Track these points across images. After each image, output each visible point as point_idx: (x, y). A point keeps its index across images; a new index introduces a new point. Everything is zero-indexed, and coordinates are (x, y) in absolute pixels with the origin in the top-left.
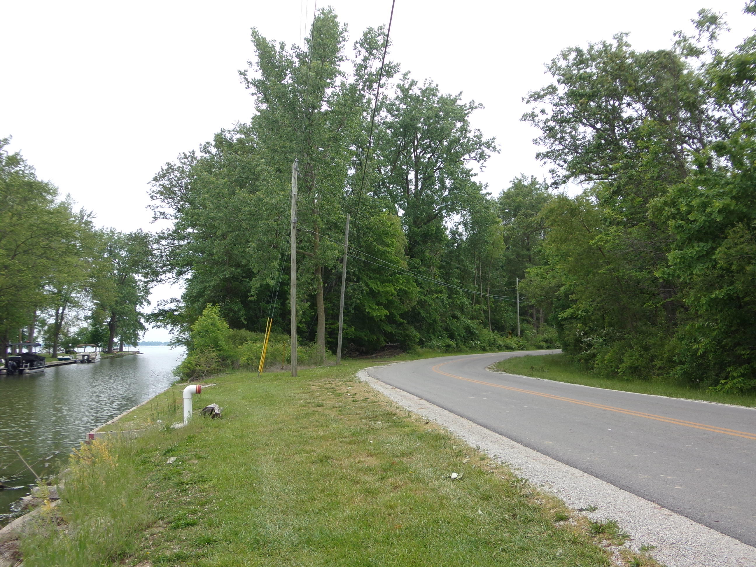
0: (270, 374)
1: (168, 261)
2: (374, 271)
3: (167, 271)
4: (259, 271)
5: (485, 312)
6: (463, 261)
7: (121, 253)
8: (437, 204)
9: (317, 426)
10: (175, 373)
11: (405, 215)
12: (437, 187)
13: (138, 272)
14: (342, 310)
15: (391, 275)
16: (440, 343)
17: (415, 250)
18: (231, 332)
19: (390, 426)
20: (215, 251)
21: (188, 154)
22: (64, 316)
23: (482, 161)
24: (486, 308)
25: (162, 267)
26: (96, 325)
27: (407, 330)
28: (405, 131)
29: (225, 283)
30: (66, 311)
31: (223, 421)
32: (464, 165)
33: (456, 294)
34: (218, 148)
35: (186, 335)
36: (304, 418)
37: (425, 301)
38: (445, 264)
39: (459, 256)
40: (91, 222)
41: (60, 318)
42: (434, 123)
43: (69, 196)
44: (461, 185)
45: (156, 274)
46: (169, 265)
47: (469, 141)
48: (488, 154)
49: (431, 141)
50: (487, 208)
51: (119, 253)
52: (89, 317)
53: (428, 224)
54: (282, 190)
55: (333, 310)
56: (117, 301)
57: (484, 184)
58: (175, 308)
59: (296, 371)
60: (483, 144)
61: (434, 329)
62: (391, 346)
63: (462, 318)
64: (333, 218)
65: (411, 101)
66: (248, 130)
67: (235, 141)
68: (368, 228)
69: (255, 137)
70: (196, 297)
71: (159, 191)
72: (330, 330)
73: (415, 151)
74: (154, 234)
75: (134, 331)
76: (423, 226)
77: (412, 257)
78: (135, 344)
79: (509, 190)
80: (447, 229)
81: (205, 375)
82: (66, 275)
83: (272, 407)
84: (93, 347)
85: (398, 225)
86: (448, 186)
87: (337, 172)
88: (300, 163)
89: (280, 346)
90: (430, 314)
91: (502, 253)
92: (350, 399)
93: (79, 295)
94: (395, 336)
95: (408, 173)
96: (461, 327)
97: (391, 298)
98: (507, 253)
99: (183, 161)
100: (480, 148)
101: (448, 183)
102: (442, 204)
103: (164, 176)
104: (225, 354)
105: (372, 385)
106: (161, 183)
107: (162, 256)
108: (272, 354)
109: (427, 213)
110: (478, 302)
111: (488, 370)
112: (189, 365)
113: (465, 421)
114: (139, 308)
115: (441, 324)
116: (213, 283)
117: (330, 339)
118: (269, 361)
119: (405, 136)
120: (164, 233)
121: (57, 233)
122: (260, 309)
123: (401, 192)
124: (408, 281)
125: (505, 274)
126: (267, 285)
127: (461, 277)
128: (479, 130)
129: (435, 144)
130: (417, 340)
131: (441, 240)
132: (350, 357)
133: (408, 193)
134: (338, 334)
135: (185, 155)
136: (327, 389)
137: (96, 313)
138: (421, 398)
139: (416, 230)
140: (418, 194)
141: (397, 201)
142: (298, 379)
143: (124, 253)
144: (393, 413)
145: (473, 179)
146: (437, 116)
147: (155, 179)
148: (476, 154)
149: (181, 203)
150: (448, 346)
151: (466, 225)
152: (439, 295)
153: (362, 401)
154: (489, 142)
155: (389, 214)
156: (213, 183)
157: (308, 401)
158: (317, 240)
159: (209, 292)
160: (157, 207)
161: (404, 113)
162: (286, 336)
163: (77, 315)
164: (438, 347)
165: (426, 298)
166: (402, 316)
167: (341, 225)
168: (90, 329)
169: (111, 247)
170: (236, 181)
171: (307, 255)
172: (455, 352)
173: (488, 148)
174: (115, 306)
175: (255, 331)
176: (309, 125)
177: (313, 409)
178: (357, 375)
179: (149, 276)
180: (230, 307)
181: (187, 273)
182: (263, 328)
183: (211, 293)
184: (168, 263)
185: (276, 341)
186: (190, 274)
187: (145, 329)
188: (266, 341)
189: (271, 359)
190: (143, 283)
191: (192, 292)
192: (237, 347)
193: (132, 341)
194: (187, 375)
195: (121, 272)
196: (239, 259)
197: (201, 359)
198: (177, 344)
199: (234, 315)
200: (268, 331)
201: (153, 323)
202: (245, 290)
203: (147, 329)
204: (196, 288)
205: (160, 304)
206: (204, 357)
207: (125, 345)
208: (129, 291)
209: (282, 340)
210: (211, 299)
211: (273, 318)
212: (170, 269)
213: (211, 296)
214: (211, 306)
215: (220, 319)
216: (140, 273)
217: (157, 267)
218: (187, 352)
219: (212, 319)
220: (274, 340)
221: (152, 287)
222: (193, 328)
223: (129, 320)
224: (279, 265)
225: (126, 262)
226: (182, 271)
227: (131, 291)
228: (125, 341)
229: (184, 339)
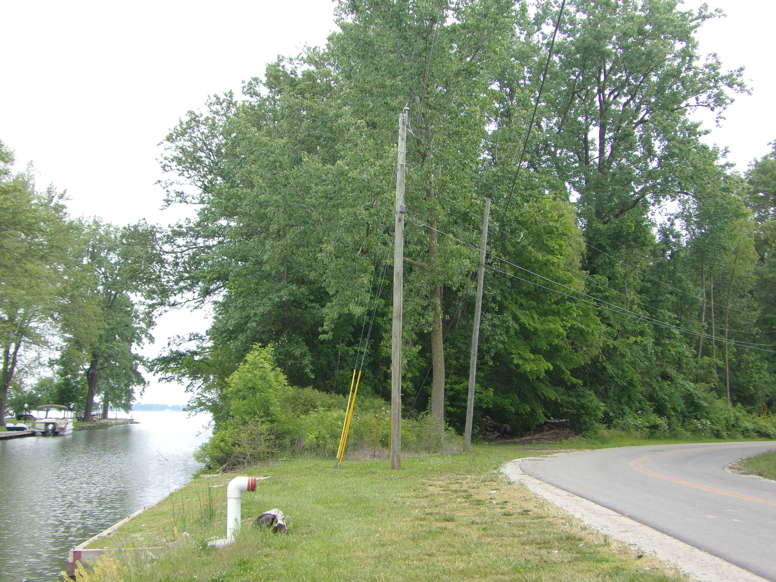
0: (355, 463)
1: (186, 271)
2: (528, 295)
3: (185, 288)
4: (337, 292)
5: (720, 370)
6: (680, 280)
7: (109, 257)
8: (638, 183)
9: (452, 554)
10: (199, 457)
11: (580, 201)
12: (638, 153)
13: (136, 289)
14: (474, 361)
15: (557, 303)
16: (639, 422)
17: (599, 261)
18: (291, 391)
19: (576, 559)
20: (265, 257)
21: (222, 97)
22: (18, 358)
23: (718, 109)
24: (720, 363)
25: (177, 282)
26: (66, 373)
27: (583, 397)
28: (584, 59)
29: (281, 311)
30: (21, 351)
31: (291, 538)
32: (687, 116)
33: (669, 338)
34: (270, 88)
35: (213, 395)
36: (425, 538)
37: (615, 349)
38: (649, 285)
39: (674, 272)
40: (63, 207)
41: (11, 361)
42: (636, 44)
43: (31, 164)
44: (680, 150)
45: (164, 292)
46: (188, 278)
47: (696, 74)
48: (731, 96)
49: (630, 74)
50: (726, 190)
51: (106, 258)
52: (57, 361)
53: (621, 217)
54: (379, 157)
55: (457, 359)
56: (101, 336)
57: (722, 148)
58: (195, 349)
59: (399, 461)
60: (722, 79)
61: (629, 397)
62: (554, 424)
63: (680, 379)
64: (461, 205)
65: (595, 7)
66: (321, 58)
67: (300, 76)
68: (519, 223)
69: (332, 69)
70: (232, 332)
71: (175, 158)
72: (451, 393)
73: (601, 91)
74: (165, 227)
75: (127, 385)
76: (613, 220)
77: (593, 272)
78: (127, 407)
79: (765, 158)
80: (654, 225)
81: (249, 462)
82: (23, 292)
83: (369, 518)
84: (60, 409)
85: (570, 218)
86: (658, 152)
87: (470, 128)
88: (411, 112)
89: (369, 417)
90: (623, 371)
91: (751, 268)
92: (498, 510)
93: (41, 325)
94: (562, 406)
95: (587, 129)
96: (677, 394)
97: (556, 341)
98: (759, 269)
99: (214, 108)
100: (715, 87)
101: (658, 146)
102: (646, 181)
103: (183, 133)
104: (281, 428)
105: (531, 488)
106: (180, 144)
107: (177, 264)
108: (356, 432)
109: (619, 197)
110: (706, 352)
111: (729, 471)
112: (222, 444)
113: (707, 557)
114: (135, 349)
115: (641, 389)
116: (261, 309)
117: (451, 409)
118: (352, 441)
119: (583, 67)
120: (181, 227)
121: (15, 224)
122: (336, 354)
123: (576, 162)
124: (586, 315)
125: (756, 305)
126: (350, 315)
127: (678, 309)
128: (715, 55)
129: (636, 79)
130: (601, 415)
131: (644, 245)
132: (485, 439)
133: (587, 163)
134: (465, 401)
135: (218, 99)
136: (456, 491)
137: (69, 354)
138: (622, 514)
139: (601, 226)
140: (604, 165)
141: (567, 178)
142: (402, 473)
143: (114, 258)
144: (577, 537)
145: (703, 140)
146: (641, 32)
147: (169, 139)
148: (709, 97)
149: (210, 177)
150: (655, 427)
151: (687, 219)
152: (639, 339)
153: (519, 514)
154: (732, 75)
155: (554, 199)
156: (266, 144)
157: (428, 510)
158: (435, 242)
159: (254, 324)
160: (171, 184)
161: (584, 27)
162: (379, 401)
163: (38, 358)
164: (637, 428)
165: (615, 343)
166: (575, 373)
167: (476, 217)
168: (56, 381)
169: (94, 247)
170: (302, 142)
171: (416, 265)
172: (665, 438)
173: (730, 85)
174: (97, 344)
175: (328, 391)
176: (425, 50)
177: (438, 525)
178: (502, 470)
179: (155, 296)
180: (287, 350)
181: (217, 292)
182: (341, 387)
183: (257, 326)
184: (187, 275)
185: (362, 409)
186: (222, 294)
187: (145, 383)
188: (349, 408)
189: (355, 438)
190: (145, 307)
191: (226, 324)
192: (298, 416)
193: (123, 402)
194: (218, 461)
195: (109, 288)
196: (304, 271)
197: (242, 435)
198: (198, 409)
199: (295, 364)
200: (353, 392)
201: (160, 373)
202: (313, 323)
203: (149, 382)
204: (233, 317)
205: (171, 343)
206: (247, 431)
207: (111, 408)
208: (121, 320)
209: (373, 407)
210: (258, 336)
211: (363, 370)
212: (190, 285)
213: (258, 332)
214: (260, 347)
215: (273, 370)
216: (139, 291)
217: (168, 282)
218: (213, 423)
219: (261, 370)
220: (359, 406)
221: (161, 315)
222: (227, 383)
223: (119, 367)
224: (371, 281)
225: (116, 272)
226: (209, 288)
227: (124, 319)
228: (112, 402)
229: (209, 400)
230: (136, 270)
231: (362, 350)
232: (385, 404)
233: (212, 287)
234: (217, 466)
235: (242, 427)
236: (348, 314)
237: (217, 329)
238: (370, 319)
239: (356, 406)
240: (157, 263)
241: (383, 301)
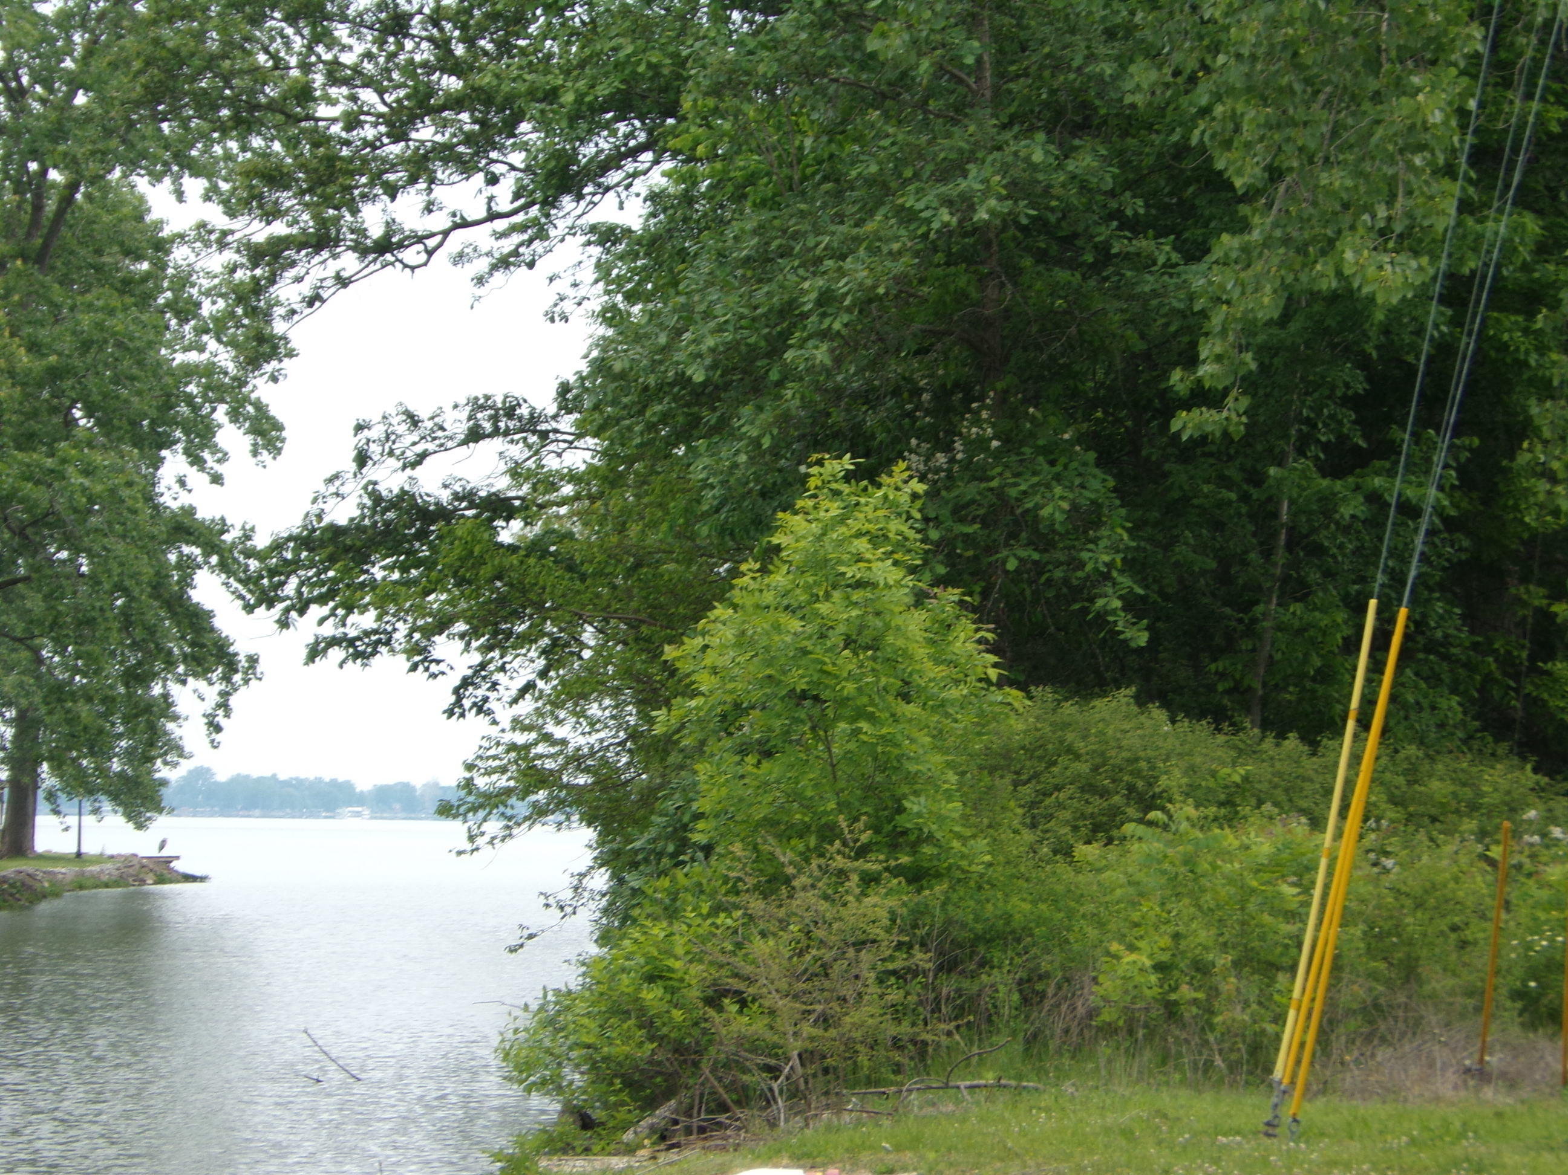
0: (1376, 1110)
1: (448, 64)
3: (445, 153)
4: (1275, 174)
25: (398, 124)
29: (964, 277)
35: (597, 730)
46: (457, 103)
58: (502, 484)
70: (704, 394)
75: (138, 677)
78: (139, 797)
81: (794, 1094)
89: (1450, 861)
104: (965, 911)
112: (652, 995)
114: (177, 481)
116: (857, 272)
118: (1355, 992)
122: (1265, 515)
126: (1345, 304)
159: (821, 354)
162: (1506, 777)
175: (1219, 717)
179: (287, 200)
180: (1000, 493)
181: (614, 177)
182: (1290, 695)
183: (838, 361)
184: (452, 83)
185: (1410, 818)
186: (640, 186)
187: (231, 665)
188: (1343, 813)
189: (1373, 975)
190: (230, 256)
191: (665, 349)
192: (1065, 851)
193: (116, 766)
194: (629, 1084)
195: (35, 155)
196: (1091, 57)
197: (760, 947)
198: (521, 808)
199: (1039, 568)
200: (1364, 723)
201: (316, 611)
202: (1140, 346)
203: (253, 660)
204: (707, 315)
205: (375, 449)
206: (784, 924)
207: (51, 796)
208: (99, 326)
209: (1473, 807)
210: (838, 417)
211: (1413, 602)
212: (469, 139)
213: (838, 393)
214: (848, 477)
215: (920, 599)
216: (197, 171)
217: (352, 122)
218: (601, 880)
219: (857, 595)
220: (1394, 801)
221: (315, 299)
222: (670, 669)
223: (93, 580)
224: (1462, 113)
225: (68, 64)
226: (573, 158)
227: (116, 323)
228: (58, 767)
229: (576, 760)
230: (176, 53)
231: (1410, 493)
232: (1537, 790)
233: (588, 151)
234: (622, 1114)
235: (757, 905)
236: (1334, 298)
237: (622, 375)
238: (1457, 322)
239: (1379, 797)
240: (291, 19)
241: (1532, 224)
